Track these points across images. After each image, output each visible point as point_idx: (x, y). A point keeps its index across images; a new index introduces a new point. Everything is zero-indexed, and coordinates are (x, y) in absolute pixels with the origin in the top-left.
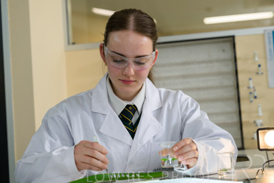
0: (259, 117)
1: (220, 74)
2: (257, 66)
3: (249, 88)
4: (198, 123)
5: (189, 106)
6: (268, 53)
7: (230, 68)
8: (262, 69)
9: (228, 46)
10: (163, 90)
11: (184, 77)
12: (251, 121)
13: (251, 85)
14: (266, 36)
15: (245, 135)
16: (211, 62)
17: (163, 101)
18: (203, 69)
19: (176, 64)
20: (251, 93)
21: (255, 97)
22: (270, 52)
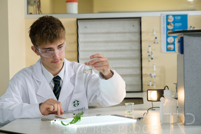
0: (153, 71)
1: (131, 41)
2: (155, 38)
3: (148, 52)
7: (137, 38)
8: (157, 41)
9: (136, 23)
11: (106, 42)
12: (149, 74)
14: (162, 17)
15: (143, 83)
16: (125, 33)
20: (149, 55)
21: (152, 59)
22: (164, 29)
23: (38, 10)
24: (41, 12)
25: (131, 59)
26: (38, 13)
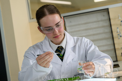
1: (103, 27)
2: (120, 21)
3: (117, 32)
4: (93, 52)
5: (89, 44)
7: (107, 24)
9: (106, 13)
10: (76, 38)
11: (86, 30)
12: (120, 48)
13: (118, 31)
15: (117, 55)
16: (98, 21)
17: (76, 43)
18: (95, 25)
19: (82, 24)
20: (118, 35)
21: (121, 36)
25: (105, 39)
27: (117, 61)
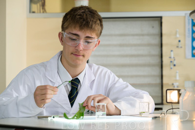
0: (176, 81)
1: (149, 45)
2: (177, 41)
3: (170, 58)
6: (187, 31)
7: (157, 41)
8: (180, 44)
9: (156, 24)
11: (121, 45)
12: (170, 83)
14: (186, 18)
15: (164, 95)
16: (143, 35)
18: (136, 40)
20: (171, 62)
21: (175, 65)
22: (189, 31)
23: (43, 9)
24: (45, 10)
25: (149, 65)
26: (42, 11)
27: (162, 104)
